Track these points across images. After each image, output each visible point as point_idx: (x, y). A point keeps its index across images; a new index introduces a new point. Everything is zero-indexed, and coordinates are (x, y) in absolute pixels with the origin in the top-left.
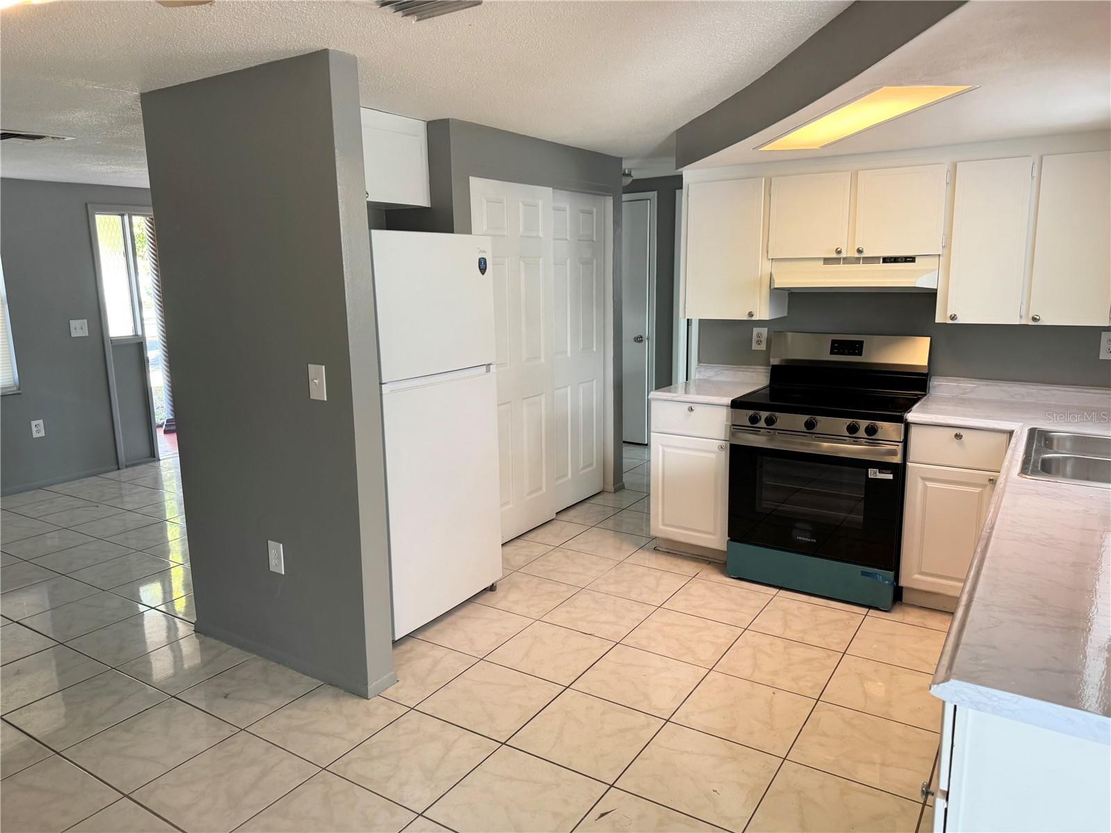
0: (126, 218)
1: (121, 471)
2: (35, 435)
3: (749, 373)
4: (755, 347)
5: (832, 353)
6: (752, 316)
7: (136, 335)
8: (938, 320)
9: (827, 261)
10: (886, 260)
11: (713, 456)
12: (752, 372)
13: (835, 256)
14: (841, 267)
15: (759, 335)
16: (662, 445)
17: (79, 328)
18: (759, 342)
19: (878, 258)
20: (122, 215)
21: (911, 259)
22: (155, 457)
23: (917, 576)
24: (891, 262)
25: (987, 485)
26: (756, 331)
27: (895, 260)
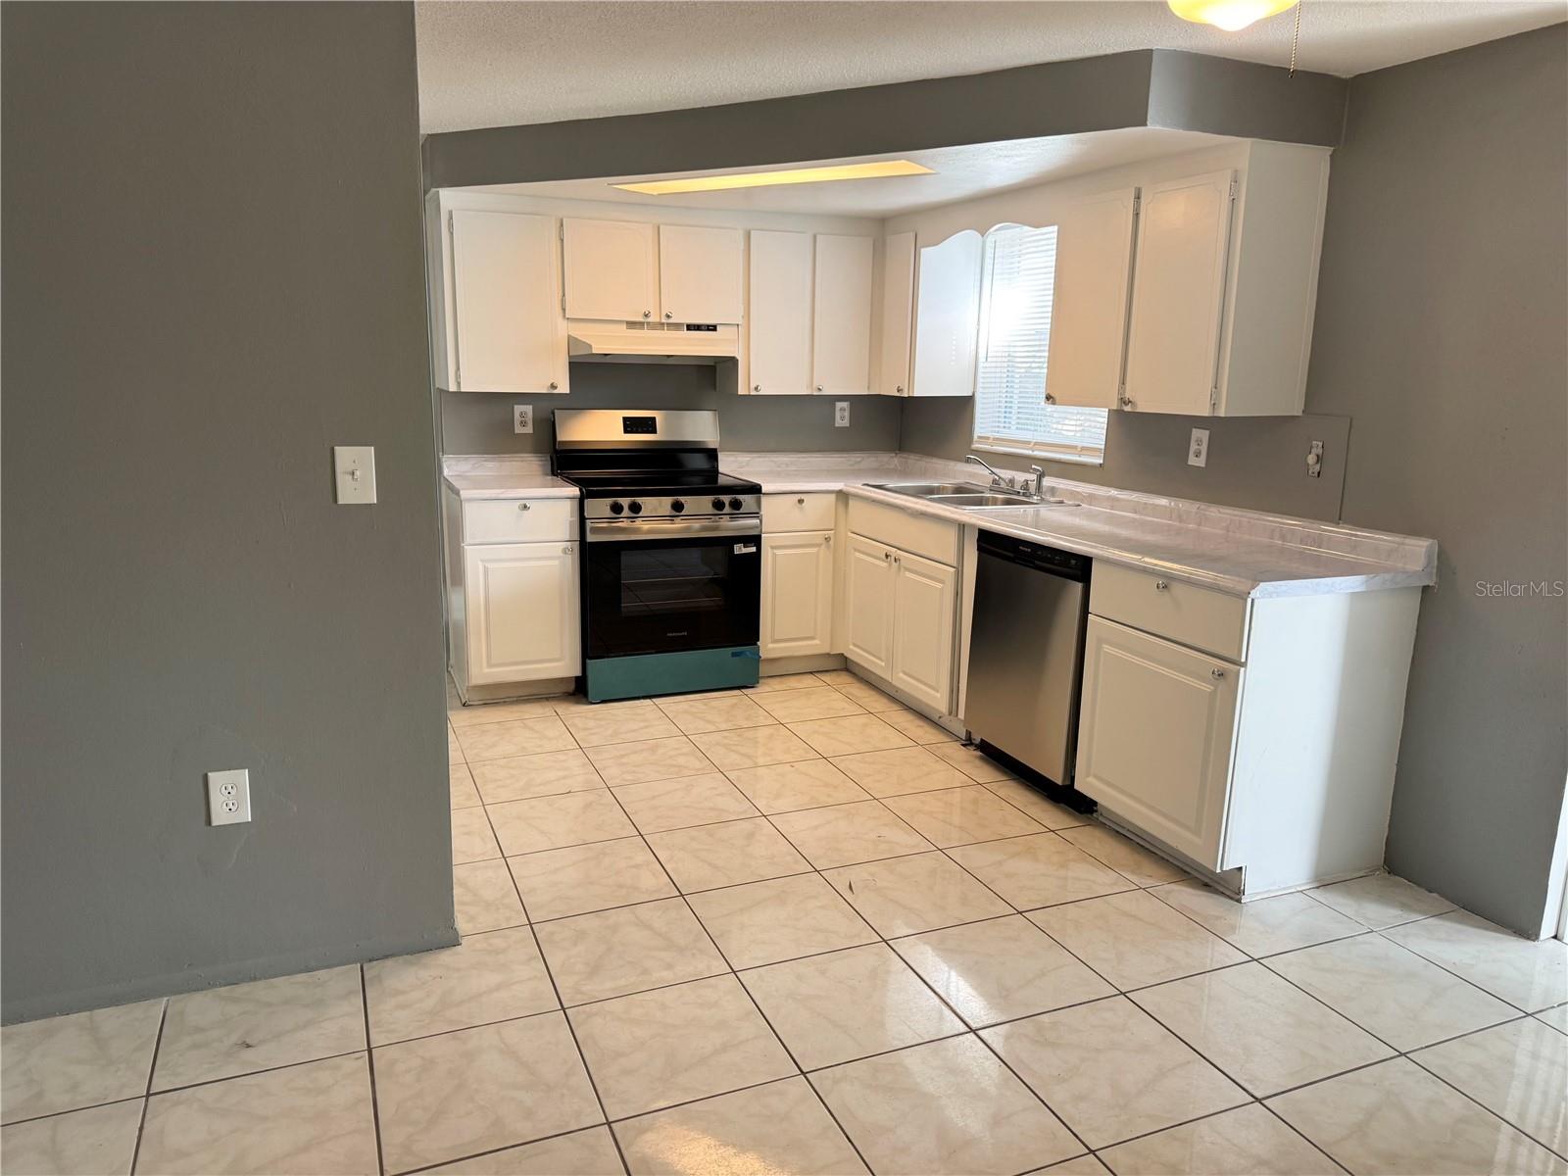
3: (519, 463)
4: (519, 429)
5: (626, 431)
6: (556, 388)
8: (742, 390)
9: (631, 325)
10: (690, 327)
11: (556, 562)
12: (522, 461)
13: (641, 319)
14: (646, 333)
15: (522, 415)
16: (482, 561)
18: (523, 424)
19: (681, 324)
21: (713, 328)
23: (771, 646)
24: (695, 330)
25: (821, 544)
26: (518, 409)
27: (698, 328)
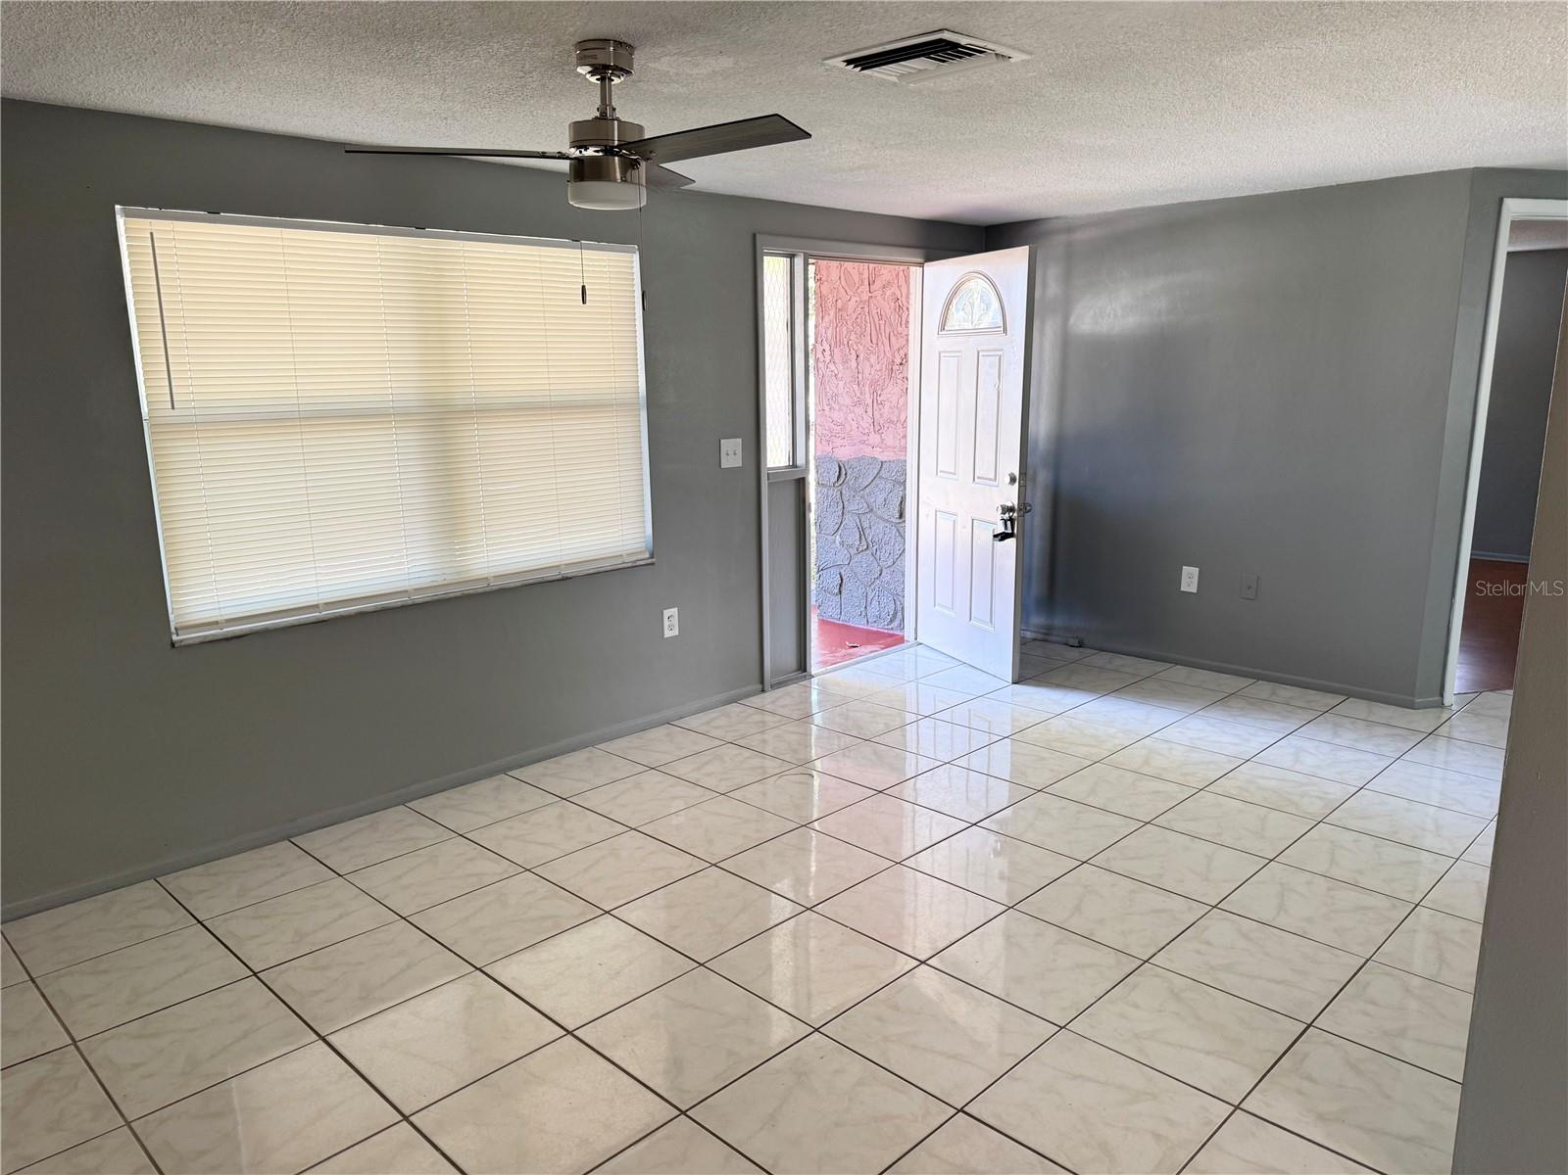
0: (799, 261)
1: (766, 694)
2: (668, 634)
7: (794, 466)
17: (732, 452)
20: (792, 257)
22: (805, 671)
